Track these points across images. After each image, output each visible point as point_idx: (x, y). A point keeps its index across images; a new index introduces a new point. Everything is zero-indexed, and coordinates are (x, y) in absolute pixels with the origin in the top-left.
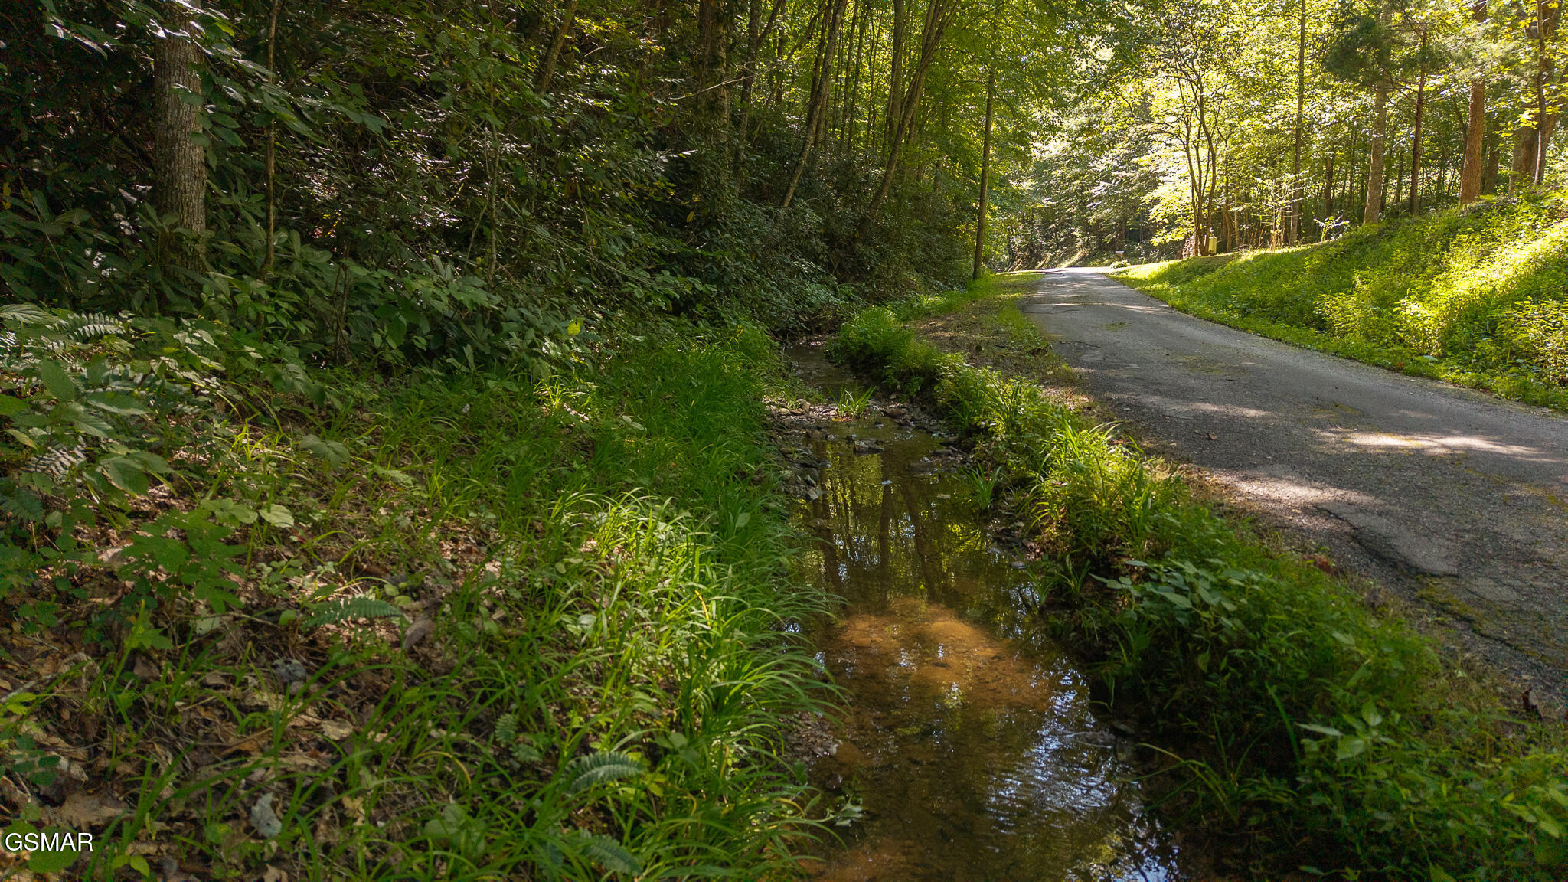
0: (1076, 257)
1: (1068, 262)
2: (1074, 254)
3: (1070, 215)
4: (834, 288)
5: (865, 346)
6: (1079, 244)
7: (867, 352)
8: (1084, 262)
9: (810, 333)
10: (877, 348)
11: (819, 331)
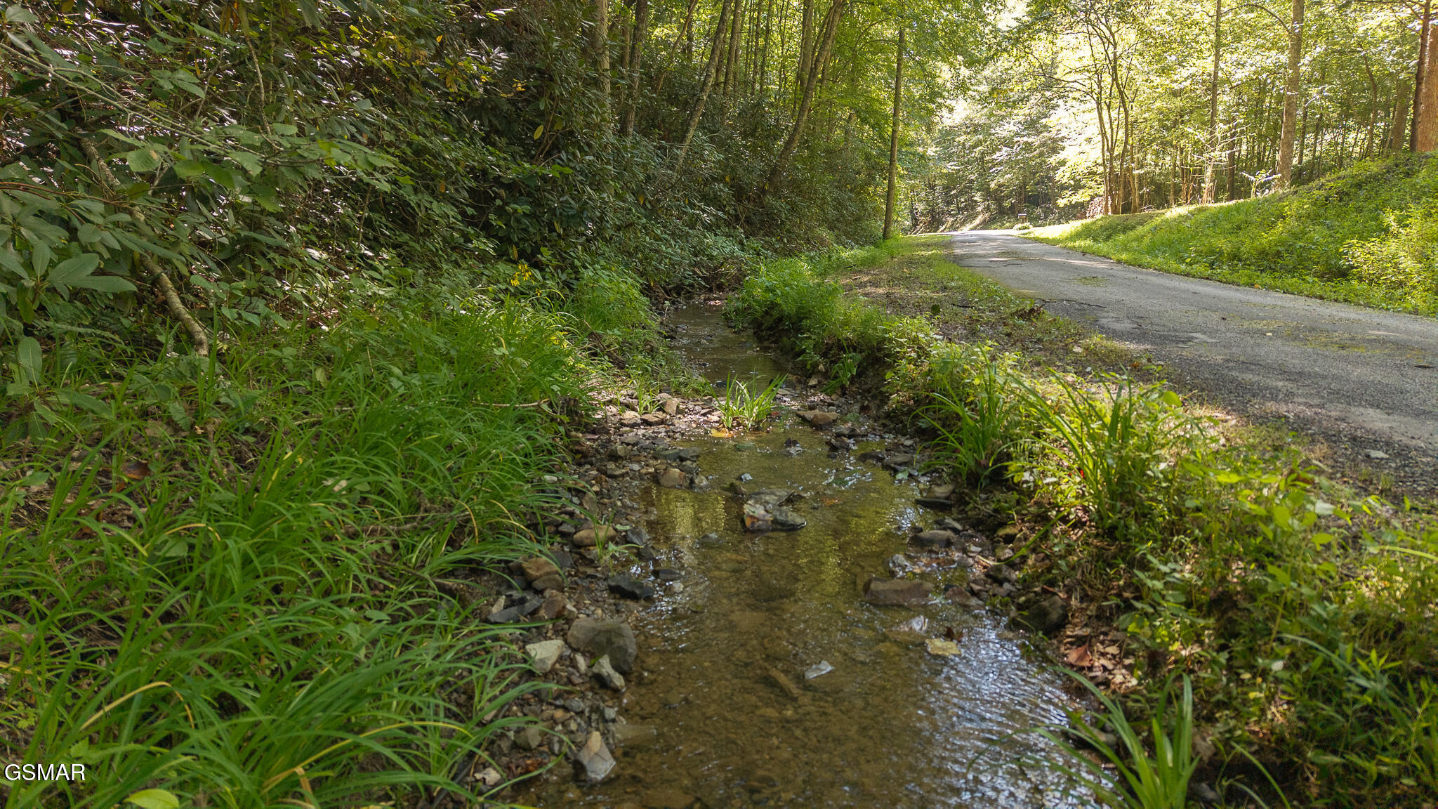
0: (977, 221)
1: (969, 226)
2: (975, 218)
3: (971, 181)
4: (741, 243)
5: (773, 305)
6: (979, 209)
7: (775, 314)
8: (985, 225)
9: (711, 290)
10: (789, 308)
11: (720, 288)
